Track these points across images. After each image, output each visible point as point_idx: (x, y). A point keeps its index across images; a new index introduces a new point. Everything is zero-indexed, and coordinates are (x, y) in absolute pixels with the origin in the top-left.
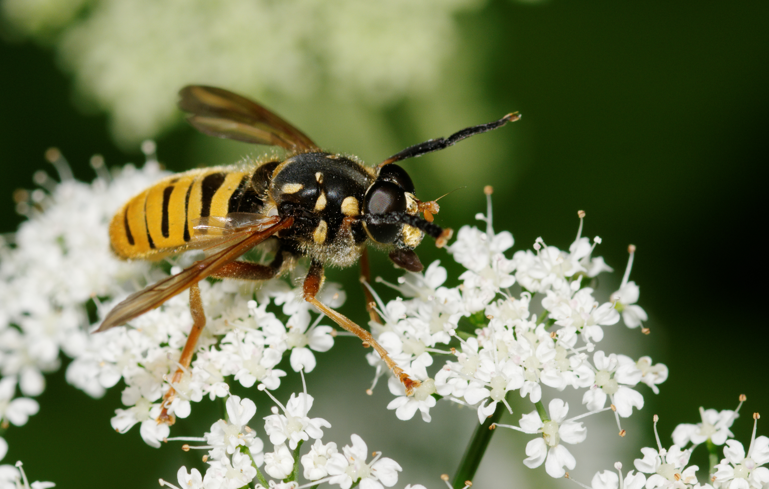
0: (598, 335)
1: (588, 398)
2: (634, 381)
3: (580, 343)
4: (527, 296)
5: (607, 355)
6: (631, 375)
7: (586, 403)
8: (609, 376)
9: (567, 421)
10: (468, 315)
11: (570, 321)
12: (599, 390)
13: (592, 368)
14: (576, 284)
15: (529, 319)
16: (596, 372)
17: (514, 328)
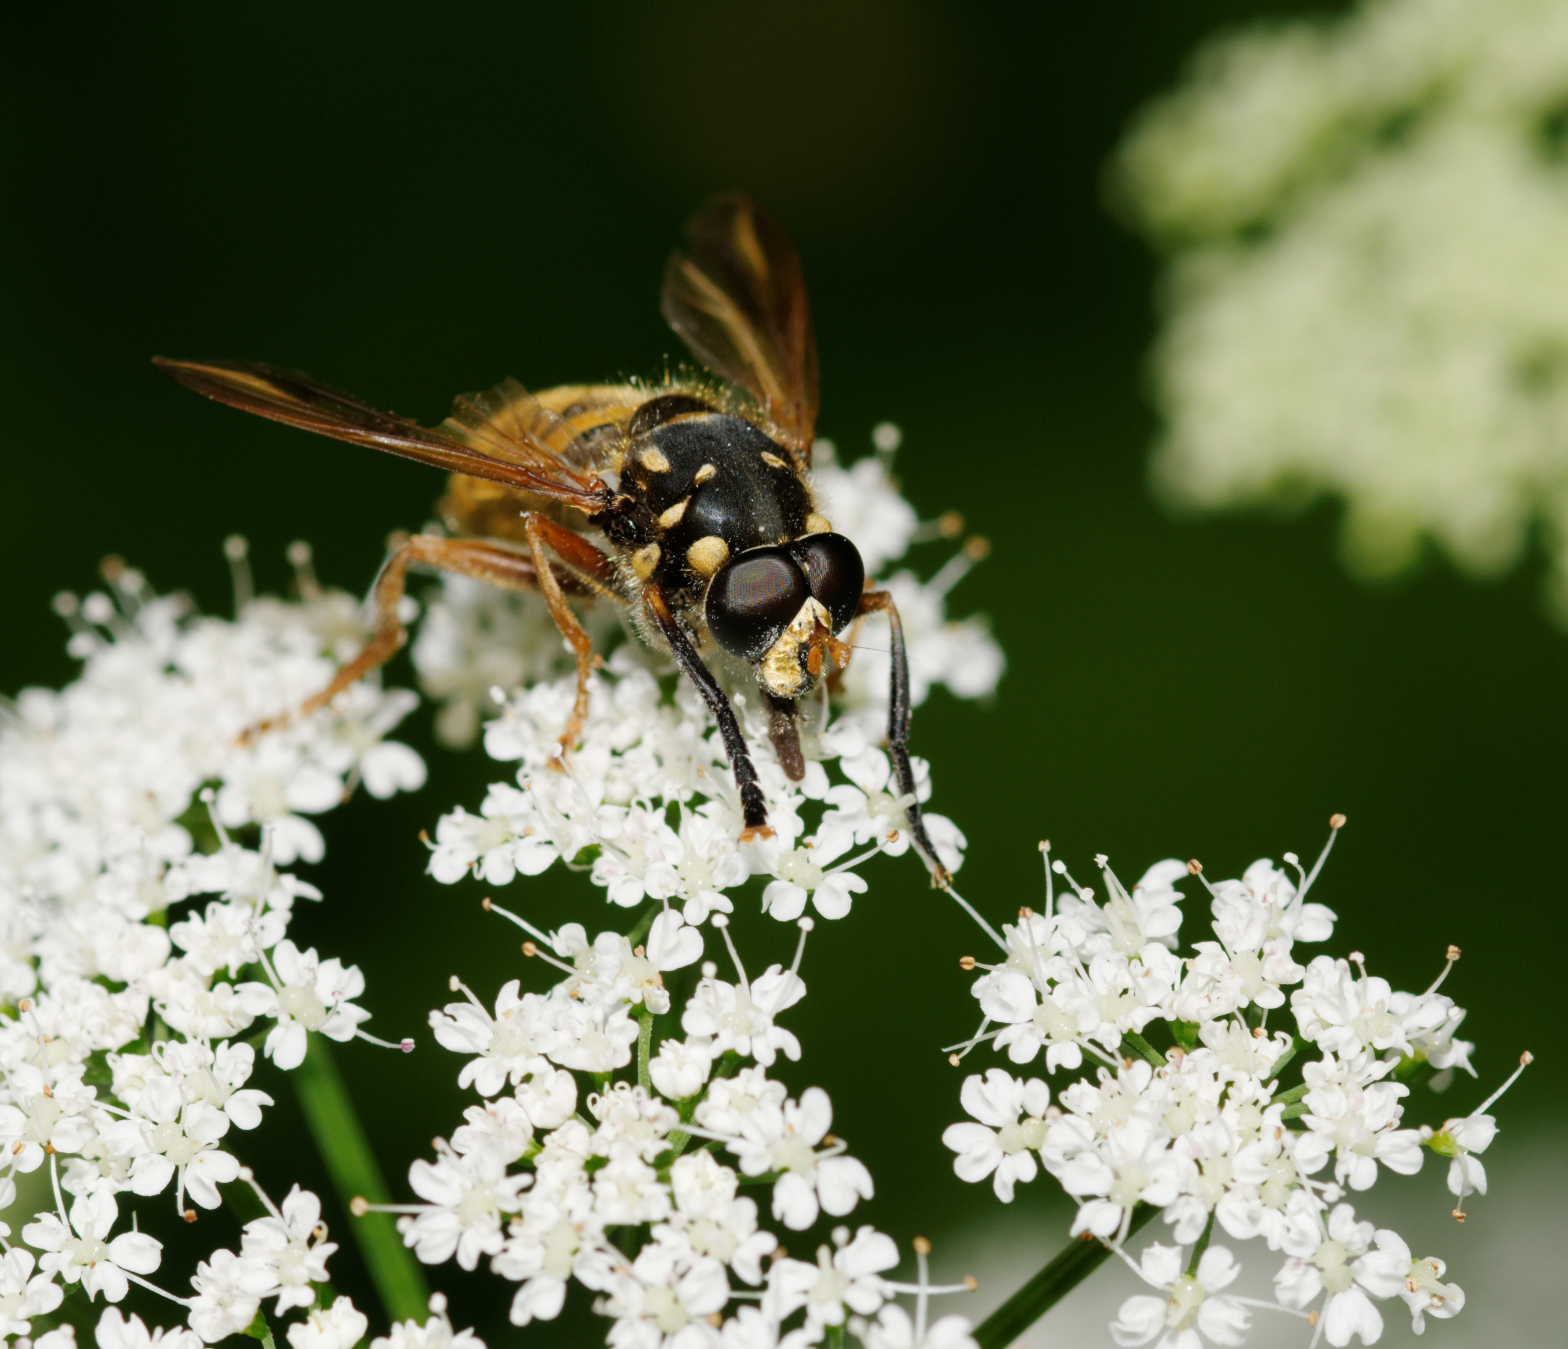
0: (1364, 1177)
1: (1287, 1276)
2: (1385, 1290)
3: (1326, 1174)
4: (1285, 1041)
5: (1357, 1219)
6: (1386, 1277)
7: (1279, 1283)
8: (1344, 1258)
9: (1229, 1298)
10: (1170, 1017)
11: (1328, 1128)
12: (1313, 1271)
13: (1321, 1229)
14: (1380, 1069)
15: (1265, 1084)
16: (1326, 1239)
17: (1229, 1084)
